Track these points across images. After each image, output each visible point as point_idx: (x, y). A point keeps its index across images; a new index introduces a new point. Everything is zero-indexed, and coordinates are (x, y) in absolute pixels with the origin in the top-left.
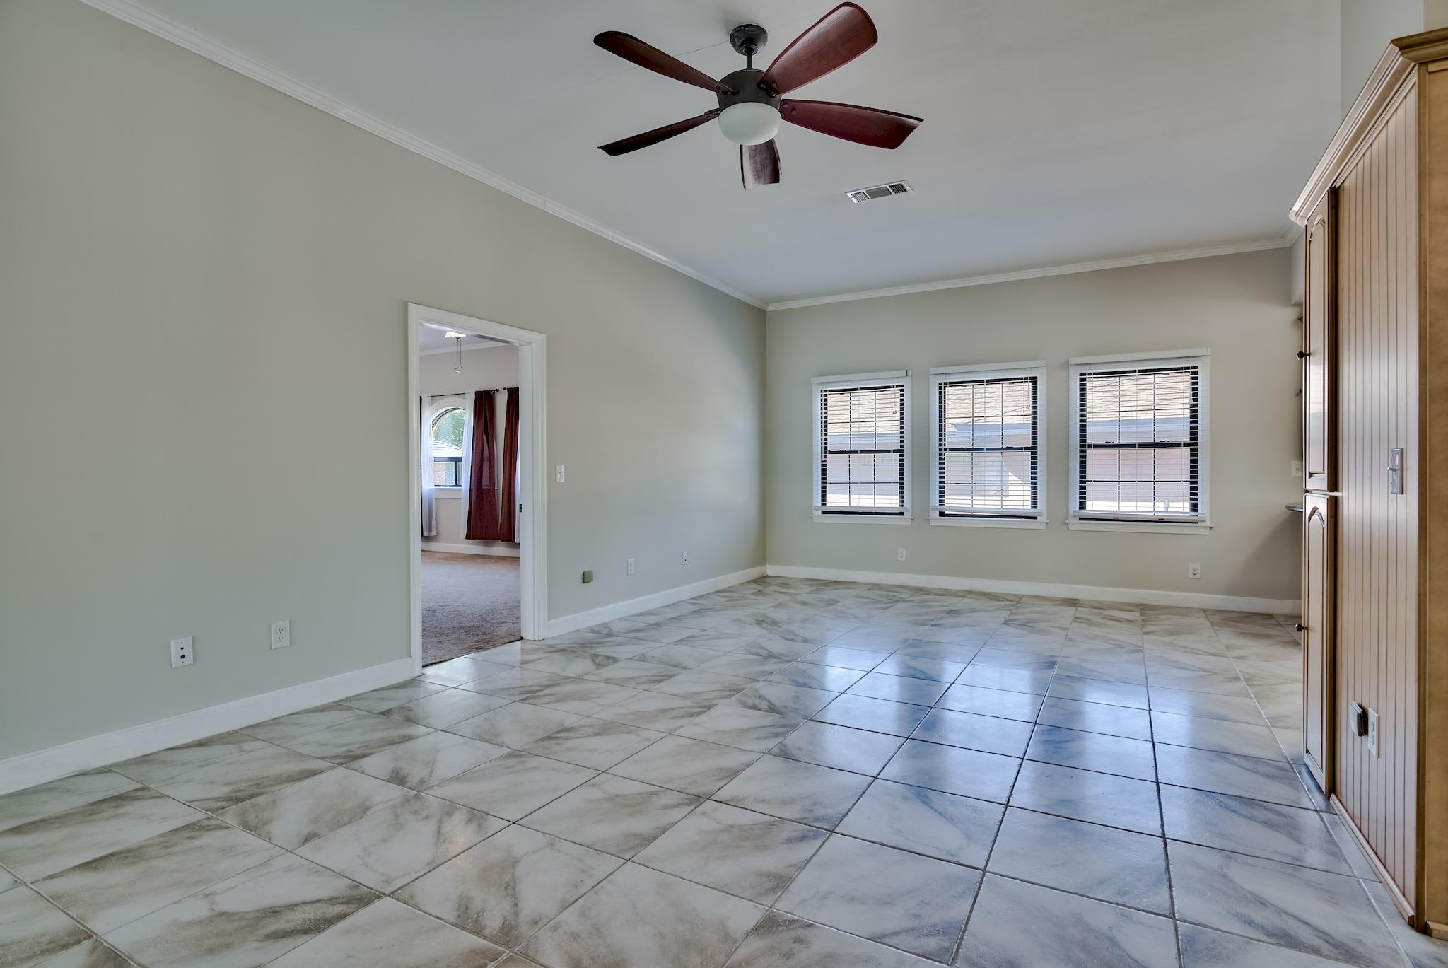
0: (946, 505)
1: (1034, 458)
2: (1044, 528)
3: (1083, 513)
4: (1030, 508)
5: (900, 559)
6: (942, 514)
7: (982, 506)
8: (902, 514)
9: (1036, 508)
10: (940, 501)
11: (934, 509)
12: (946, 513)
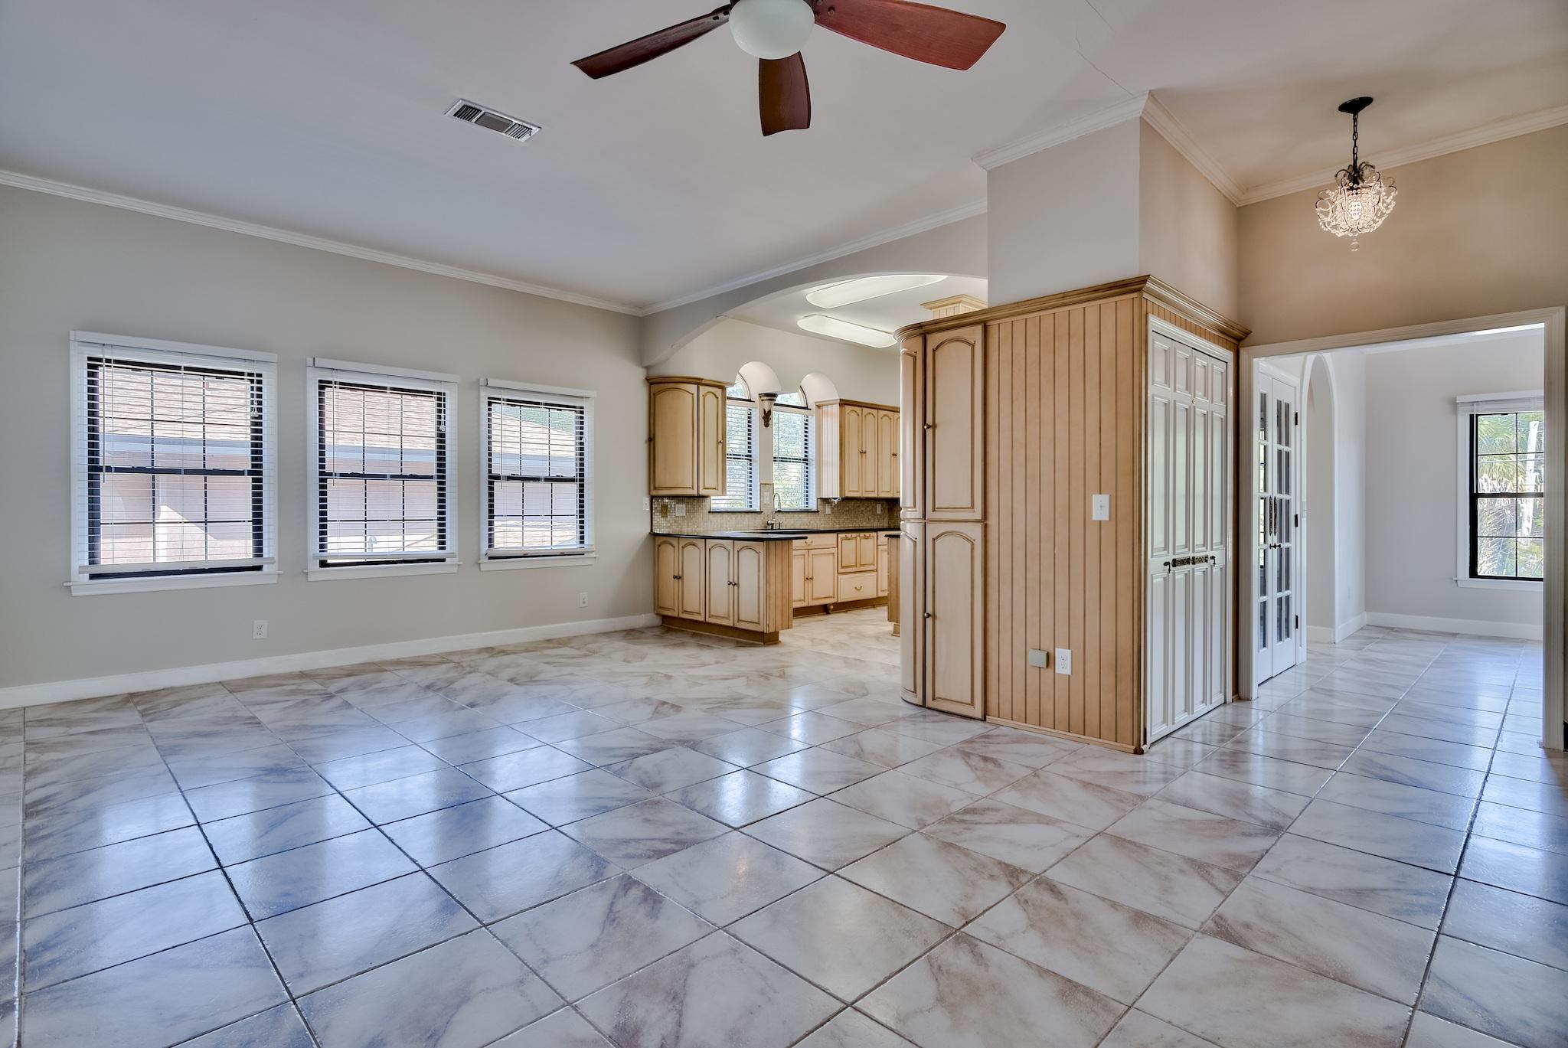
0: (329, 551)
1: (442, 489)
2: (455, 571)
3: (492, 553)
4: (436, 549)
5: (256, 636)
6: (323, 564)
7: (387, 550)
8: (259, 568)
9: (444, 548)
10: (321, 546)
11: (315, 557)
12: (329, 561)
